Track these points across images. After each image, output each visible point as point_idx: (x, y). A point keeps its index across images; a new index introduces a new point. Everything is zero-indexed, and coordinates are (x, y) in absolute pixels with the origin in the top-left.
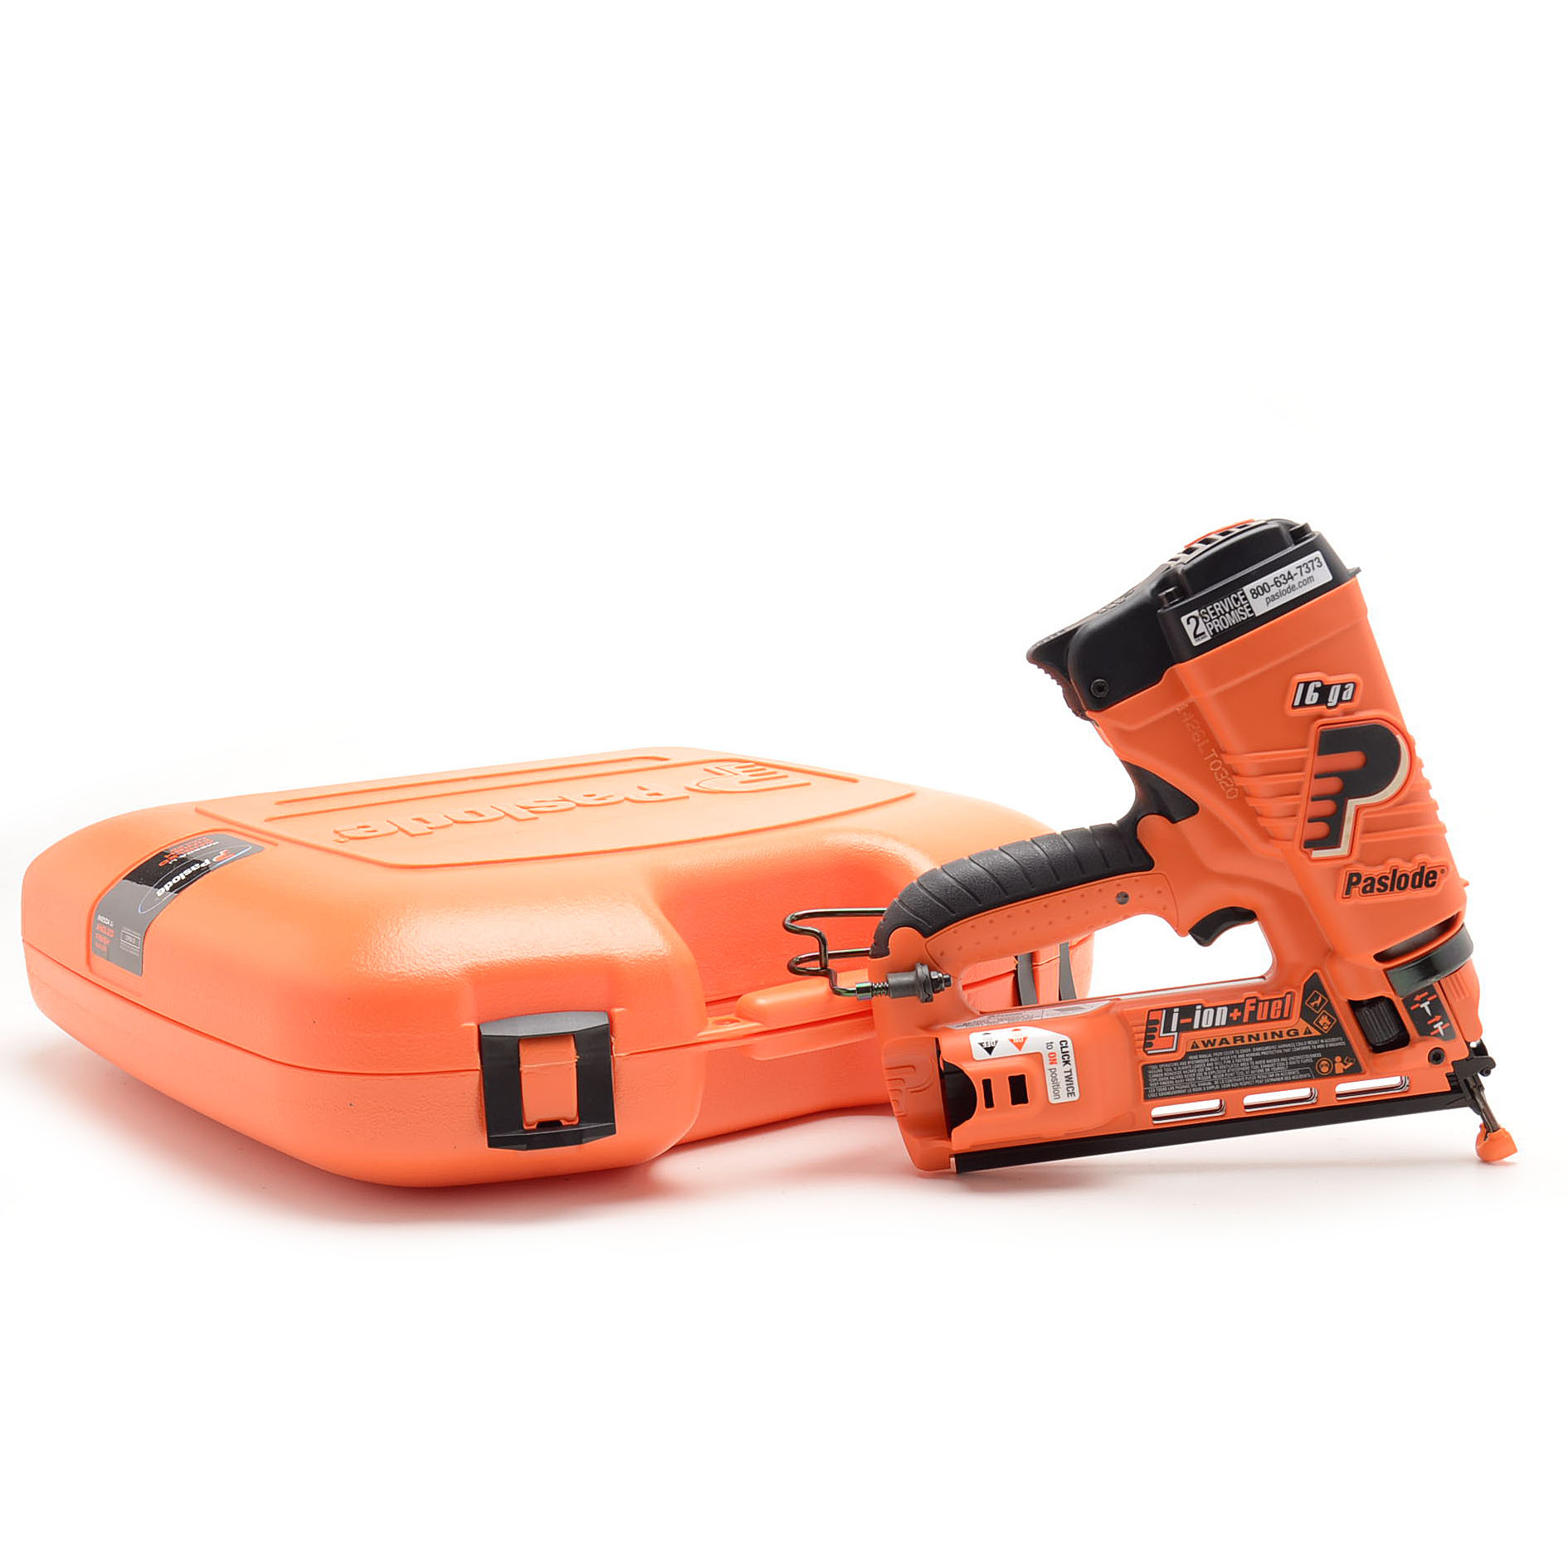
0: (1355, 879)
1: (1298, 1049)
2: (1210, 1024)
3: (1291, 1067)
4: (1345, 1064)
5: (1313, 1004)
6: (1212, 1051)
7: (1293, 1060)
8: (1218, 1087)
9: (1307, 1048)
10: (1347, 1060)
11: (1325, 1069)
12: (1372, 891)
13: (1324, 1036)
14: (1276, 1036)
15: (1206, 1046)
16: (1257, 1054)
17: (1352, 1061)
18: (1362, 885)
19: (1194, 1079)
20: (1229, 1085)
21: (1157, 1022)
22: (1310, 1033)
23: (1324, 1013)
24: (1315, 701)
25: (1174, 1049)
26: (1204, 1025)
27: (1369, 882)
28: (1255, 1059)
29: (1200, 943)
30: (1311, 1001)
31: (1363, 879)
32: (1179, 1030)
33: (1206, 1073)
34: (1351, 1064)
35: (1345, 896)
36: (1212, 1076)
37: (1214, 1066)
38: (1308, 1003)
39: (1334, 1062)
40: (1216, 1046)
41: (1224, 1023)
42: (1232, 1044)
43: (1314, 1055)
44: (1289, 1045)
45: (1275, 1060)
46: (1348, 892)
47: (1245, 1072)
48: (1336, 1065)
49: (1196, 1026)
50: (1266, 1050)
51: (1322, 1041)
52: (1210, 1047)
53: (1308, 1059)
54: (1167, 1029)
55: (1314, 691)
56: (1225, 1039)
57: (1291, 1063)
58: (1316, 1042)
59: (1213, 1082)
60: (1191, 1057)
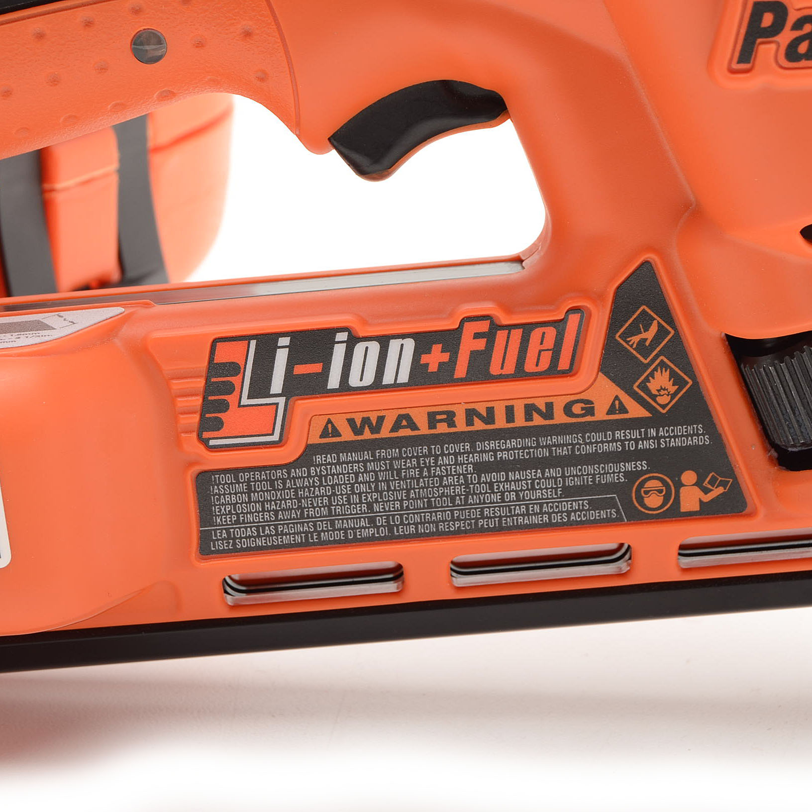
0: (768, 19)
1: (590, 449)
2: (369, 379)
3: (568, 492)
4: (706, 491)
5: (635, 339)
6: (372, 445)
7: (576, 476)
8: (384, 532)
9: (612, 447)
10: (712, 482)
11: (654, 501)
13: (657, 420)
14: (535, 416)
15: (357, 431)
16: (486, 457)
17: (723, 484)
18: (787, 36)
19: (325, 511)
20: (412, 529)
21: (235, 369)
22: (623, 410)
23: (662, 365)
25: (276, 437)
26: (354, 381)
27: (805, 29)
28: (481, 468)
29: (361, 171)
30: (633, 330)
31: (792, 19)
32: (287, 392)
33: (356, 499)
34: (721, 490)
35: (735, 66)
36: (370, 506)
37: (377, 480)
38: (624, 336)
39: (679, 485)
40: (385, 432)
41: (404, 377)
42: (424, 430)
43: (630, 466)
44: (568, 438)
45: (530, 474)
46: (746, 54)
47: (453, 499)
48: (682, 490)
49: (334, 382)
50: (510, 448)
51: (653, 432)
52: (367, 435)
53: (614, 473)
54: (260, 387)
56: (407, 417)
57: (569, 483)
58: (636, 434)
59: (372, 521)
60: (318, 459)
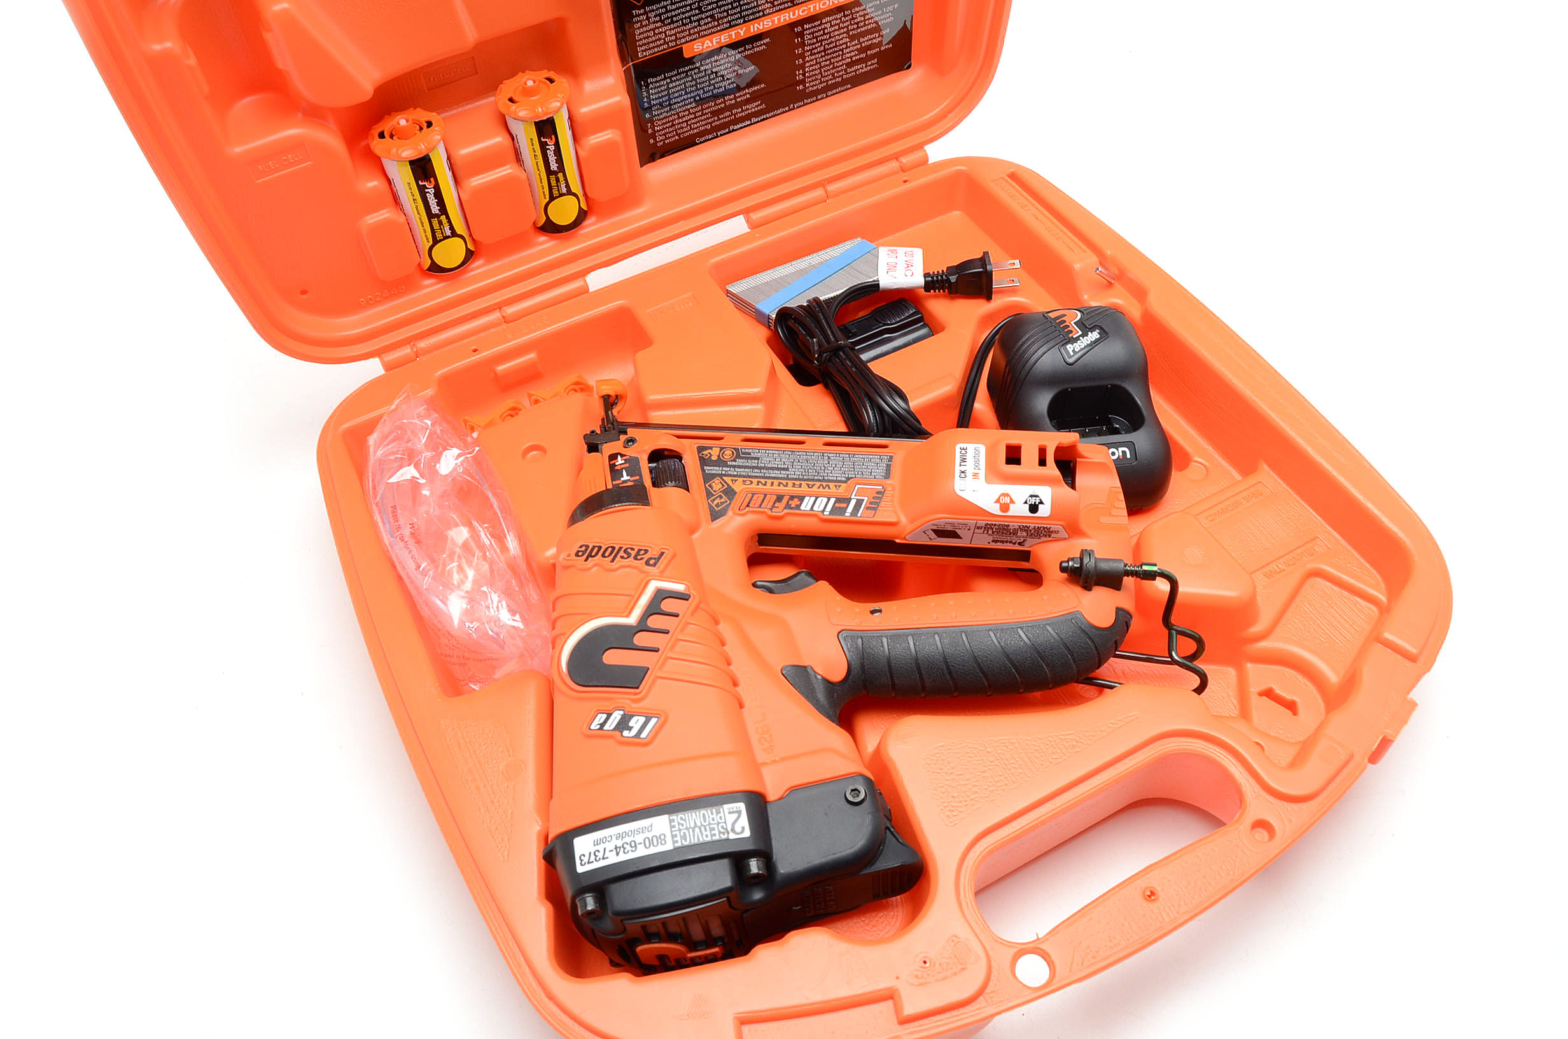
0: (652, 562)
1: (746, 470)
2: (819, 500)
3: (758, 459)
4: (709, 453)
5: (723, 500)
6: (824, 480)
7: (754, 463)
8: (826, 454)
9: (739, 470)
10: (707, 455)
11: (728, 452)
12: (640, 550)
13: (721, 476)
14: (764, 483)
15: (829, 486)
16: (784, 472)
17: (703, 454)
18: (646, 557)
19: (845, 463)
20: (815, 454)
21: (867, 508)
22: (732, 480)
23: (715, 492)
24: (634, 719)
25: (858, 486)
26: (825, 500)
27: (639, 557)
28: (787, 469)
30: (722, 503)
31: (644, 560)
32: (849, 500)
33: (834, 466)
34: (704, 453)
35: (665, 554)
36: (829, 463)
37: (824, 470)
38: (727, 501)
39: (719, 456)
40: (818, 484)
41: (807, 499)
42: (803, 483)
43: (734, 463)
44: (753, 474)
45: (770, 466)
47: (799, 461)
48: (718, 454)
49: (833, 500)
50: (774, 474)
51: (724, 472)
52: (824, 484)
53: (739, 462)
54: (859, 503)
55: (632, 727)
56: (809, 487)
57: (756, 461)
58: (729, 473)
59: (829, 458)
60: (844, 479)
